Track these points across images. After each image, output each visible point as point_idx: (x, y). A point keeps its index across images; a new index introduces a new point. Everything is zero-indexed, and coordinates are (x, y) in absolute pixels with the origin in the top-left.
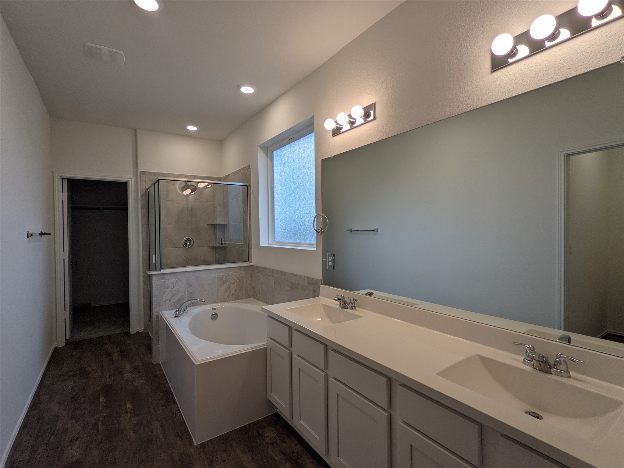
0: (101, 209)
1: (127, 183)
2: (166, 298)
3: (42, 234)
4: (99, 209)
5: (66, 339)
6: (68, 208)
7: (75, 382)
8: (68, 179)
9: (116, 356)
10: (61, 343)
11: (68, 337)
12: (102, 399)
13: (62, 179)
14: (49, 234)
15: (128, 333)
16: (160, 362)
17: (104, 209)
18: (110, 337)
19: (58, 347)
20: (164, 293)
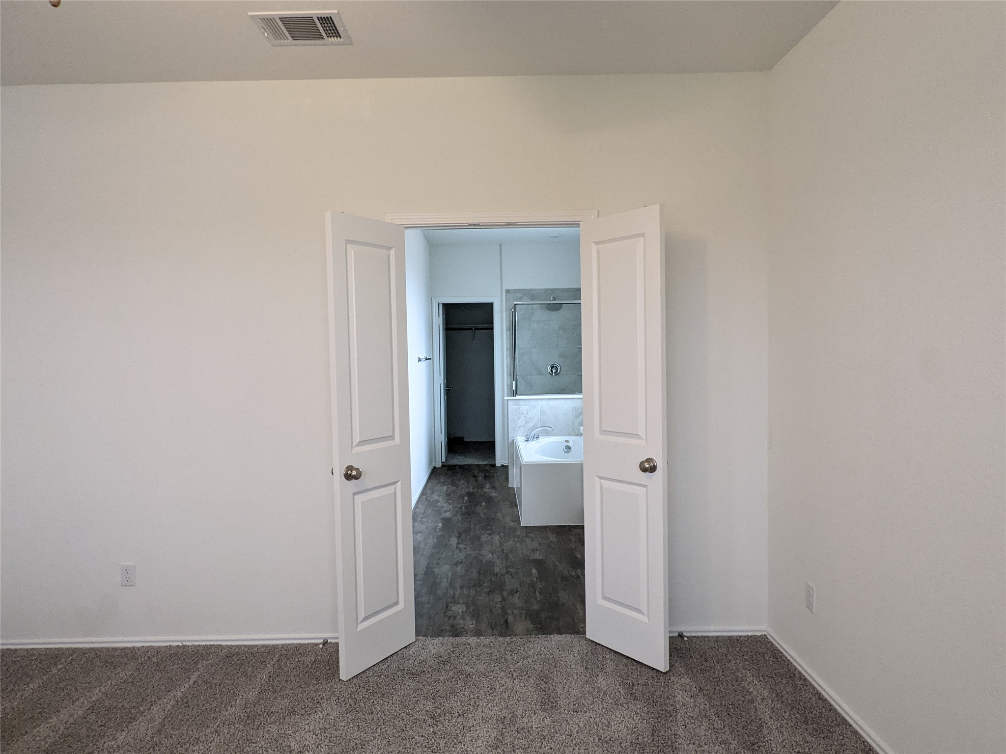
0: (473, 329)
1: (493, 303)
2: (521, 424)
3: (426, 359)
4: (471, 329)
5: (442, 462)
6: (443, 329)
7: (448, 488)
8: (443, 304)
9: (480, 479)
10: (439, 465)
11: (444, 461)
12: (466, 498)
13: (439, 304)
14: (430, 359)
15: (494, 466)
16: (515, 486)
17: (476, 329)
18: (478, 466)
19: (437, 467)
20: (518, 419)
